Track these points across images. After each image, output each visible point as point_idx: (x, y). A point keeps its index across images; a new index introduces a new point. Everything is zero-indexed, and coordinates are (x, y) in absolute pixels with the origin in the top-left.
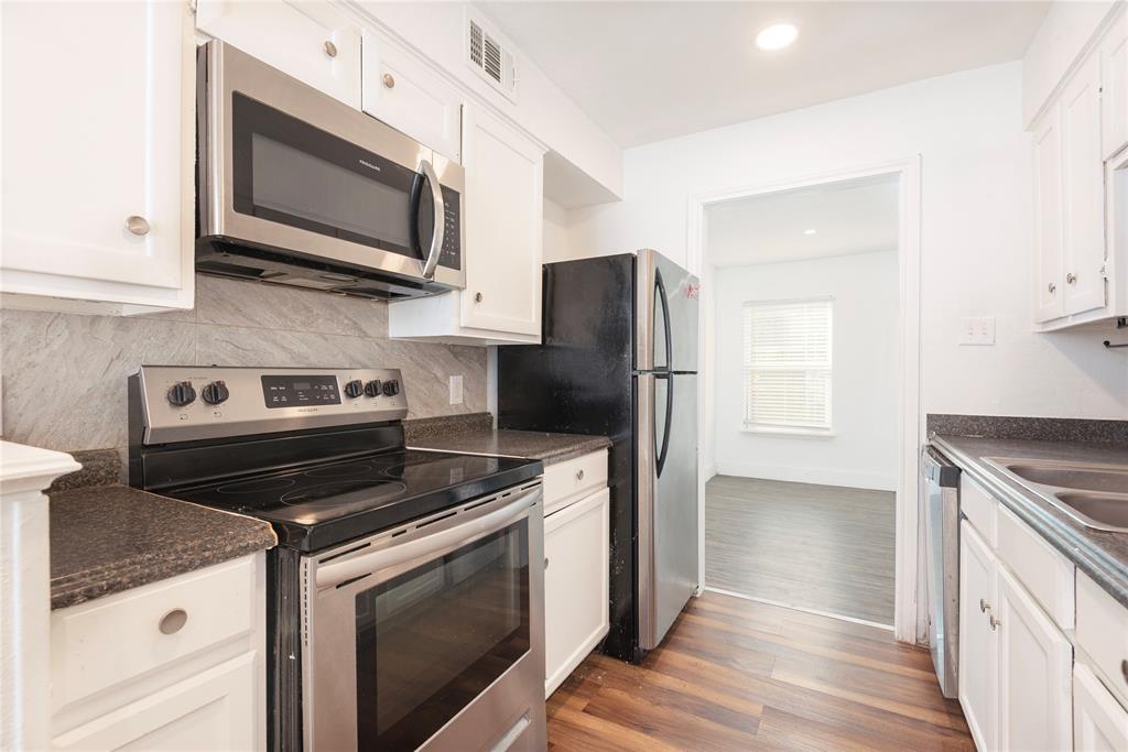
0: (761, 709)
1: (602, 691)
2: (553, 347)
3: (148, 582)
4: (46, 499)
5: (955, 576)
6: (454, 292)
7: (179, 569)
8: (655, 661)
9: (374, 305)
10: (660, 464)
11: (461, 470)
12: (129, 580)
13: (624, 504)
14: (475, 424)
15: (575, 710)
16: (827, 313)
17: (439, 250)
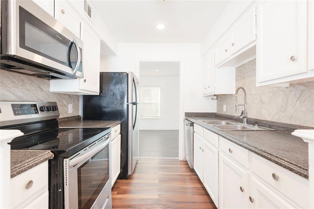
0: (158, 181)
1: (120, 188)
2: (102, 96)
3: (21, 173)
4: (9, 146)
5: (193, 144)
6: (78, 79)
7: (30, 167)
8: (132, 177)
9: (46, 81)
10: (134, 127)
11: (72, 133)
12: (16, 173)
13: (125, 138)
14: (77, 119)
15: (115, 194)
16: (159, 90)
17: (78, 66)
